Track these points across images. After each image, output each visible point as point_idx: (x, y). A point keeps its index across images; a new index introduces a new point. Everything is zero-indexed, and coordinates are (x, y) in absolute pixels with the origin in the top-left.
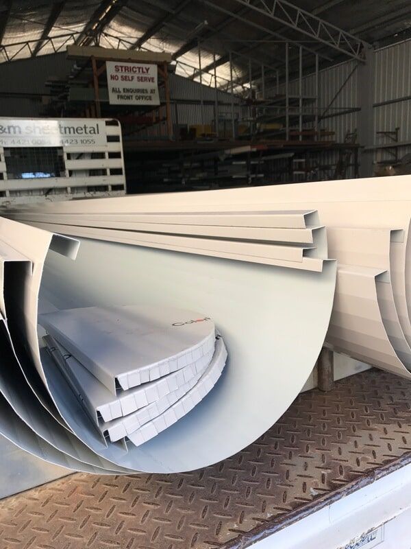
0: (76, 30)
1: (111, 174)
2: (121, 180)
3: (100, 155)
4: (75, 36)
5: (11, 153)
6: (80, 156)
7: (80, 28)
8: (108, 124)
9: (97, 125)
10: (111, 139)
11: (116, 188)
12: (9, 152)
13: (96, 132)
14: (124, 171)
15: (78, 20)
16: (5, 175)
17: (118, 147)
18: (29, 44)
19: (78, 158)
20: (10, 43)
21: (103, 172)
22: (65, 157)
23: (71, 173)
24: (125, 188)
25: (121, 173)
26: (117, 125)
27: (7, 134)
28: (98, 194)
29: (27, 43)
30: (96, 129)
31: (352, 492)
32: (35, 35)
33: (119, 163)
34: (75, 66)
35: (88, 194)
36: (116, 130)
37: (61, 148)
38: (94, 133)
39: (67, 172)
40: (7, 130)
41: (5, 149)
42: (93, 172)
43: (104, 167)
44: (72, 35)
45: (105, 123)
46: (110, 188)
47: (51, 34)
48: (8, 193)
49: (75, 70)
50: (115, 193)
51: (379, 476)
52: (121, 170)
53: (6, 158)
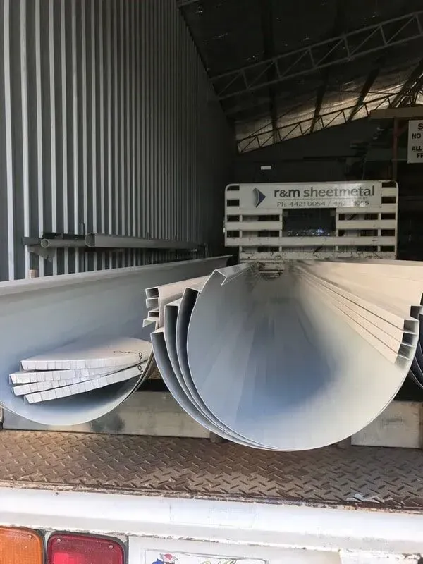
0: (393, 92)
1: (382, 235)
2: (392, 241)
3: (372, 216)
4: (390, 98)
5: (289, 214)
6: (354, 216)
7: (397, 89)
8: (384, 185)
9: (373, 187)
10: (386, 200)
11: (386, 249)
12: (287, 213)
13: (371, 193)
14: (396, 233)
15: (394, 82)
16: (281, 233)
17: (393, 208)
18: (345, 111)
19: (350, 219)
20: (328, 112)
21: (373, 233)
22: (337, 218)
23: (342, 233)
24: (395, 249)
25: (393, 235)
26: (395, 186)
27: (288, 198)
28: (366, 254)
29: (342, 110)
30: (371, 191)
31: (170, 497)
32: (351, 102)
33: (393, 224)
34: (378, 129)
35: (355, 254)
36: (393, 192)
37: (335, 209)
38: (369, 194)
39: (337, 232)
40: (288, 194)
41: (284, 210)
42: (365, 233)
43: (375, 228)
44: (387, 97)
45: (381, 184)
46: (379, 249)
47: (366, 99)
48: (280, 249)
49: (379, 132)
50: (383, 254)
51: (199, 497)
52: (393, 231)
53: (283, 218)
